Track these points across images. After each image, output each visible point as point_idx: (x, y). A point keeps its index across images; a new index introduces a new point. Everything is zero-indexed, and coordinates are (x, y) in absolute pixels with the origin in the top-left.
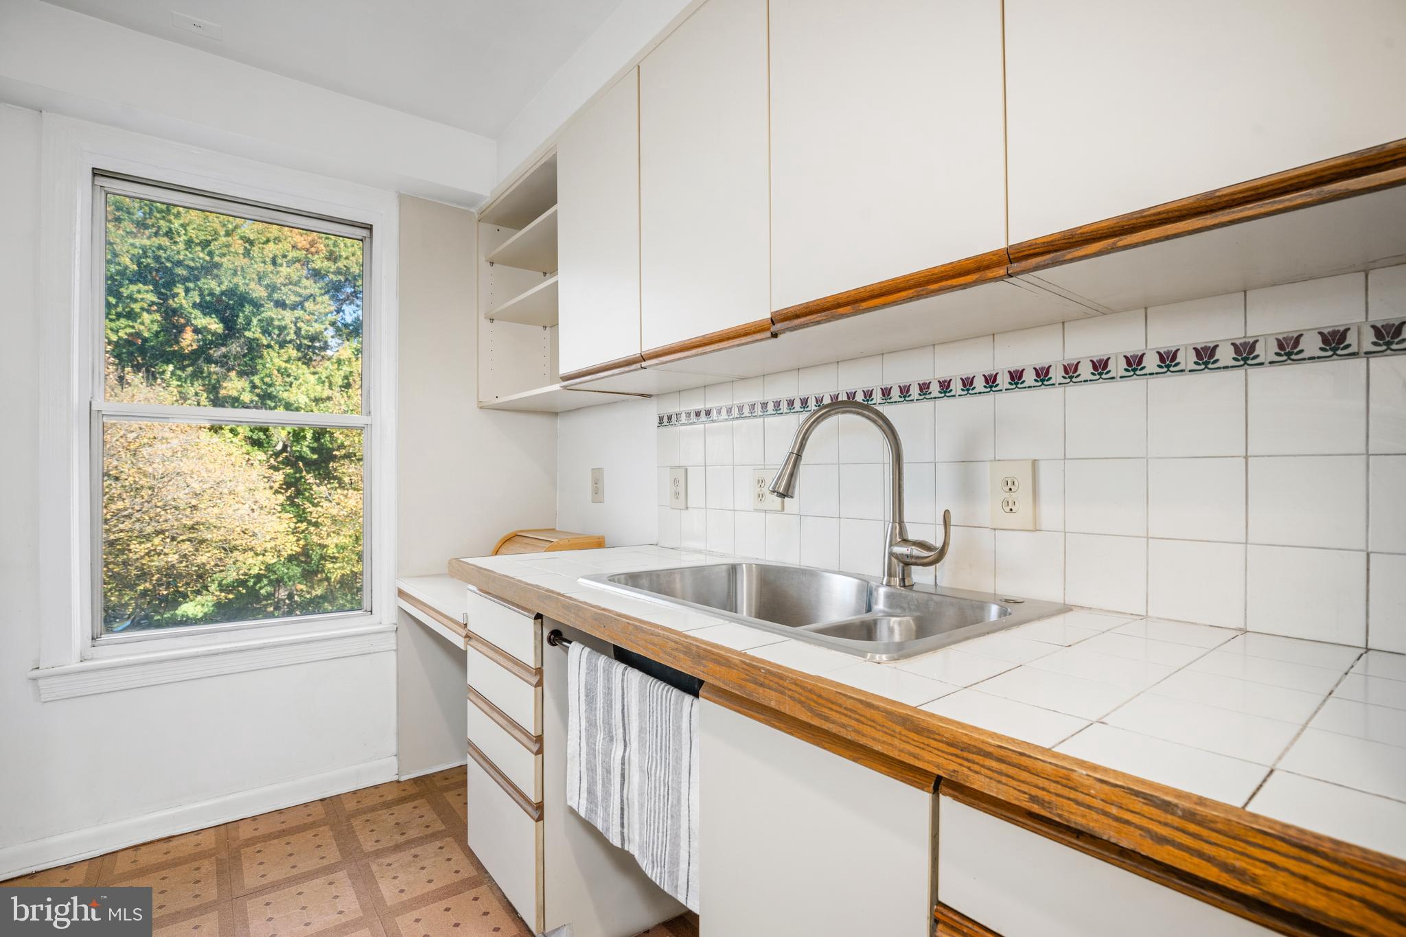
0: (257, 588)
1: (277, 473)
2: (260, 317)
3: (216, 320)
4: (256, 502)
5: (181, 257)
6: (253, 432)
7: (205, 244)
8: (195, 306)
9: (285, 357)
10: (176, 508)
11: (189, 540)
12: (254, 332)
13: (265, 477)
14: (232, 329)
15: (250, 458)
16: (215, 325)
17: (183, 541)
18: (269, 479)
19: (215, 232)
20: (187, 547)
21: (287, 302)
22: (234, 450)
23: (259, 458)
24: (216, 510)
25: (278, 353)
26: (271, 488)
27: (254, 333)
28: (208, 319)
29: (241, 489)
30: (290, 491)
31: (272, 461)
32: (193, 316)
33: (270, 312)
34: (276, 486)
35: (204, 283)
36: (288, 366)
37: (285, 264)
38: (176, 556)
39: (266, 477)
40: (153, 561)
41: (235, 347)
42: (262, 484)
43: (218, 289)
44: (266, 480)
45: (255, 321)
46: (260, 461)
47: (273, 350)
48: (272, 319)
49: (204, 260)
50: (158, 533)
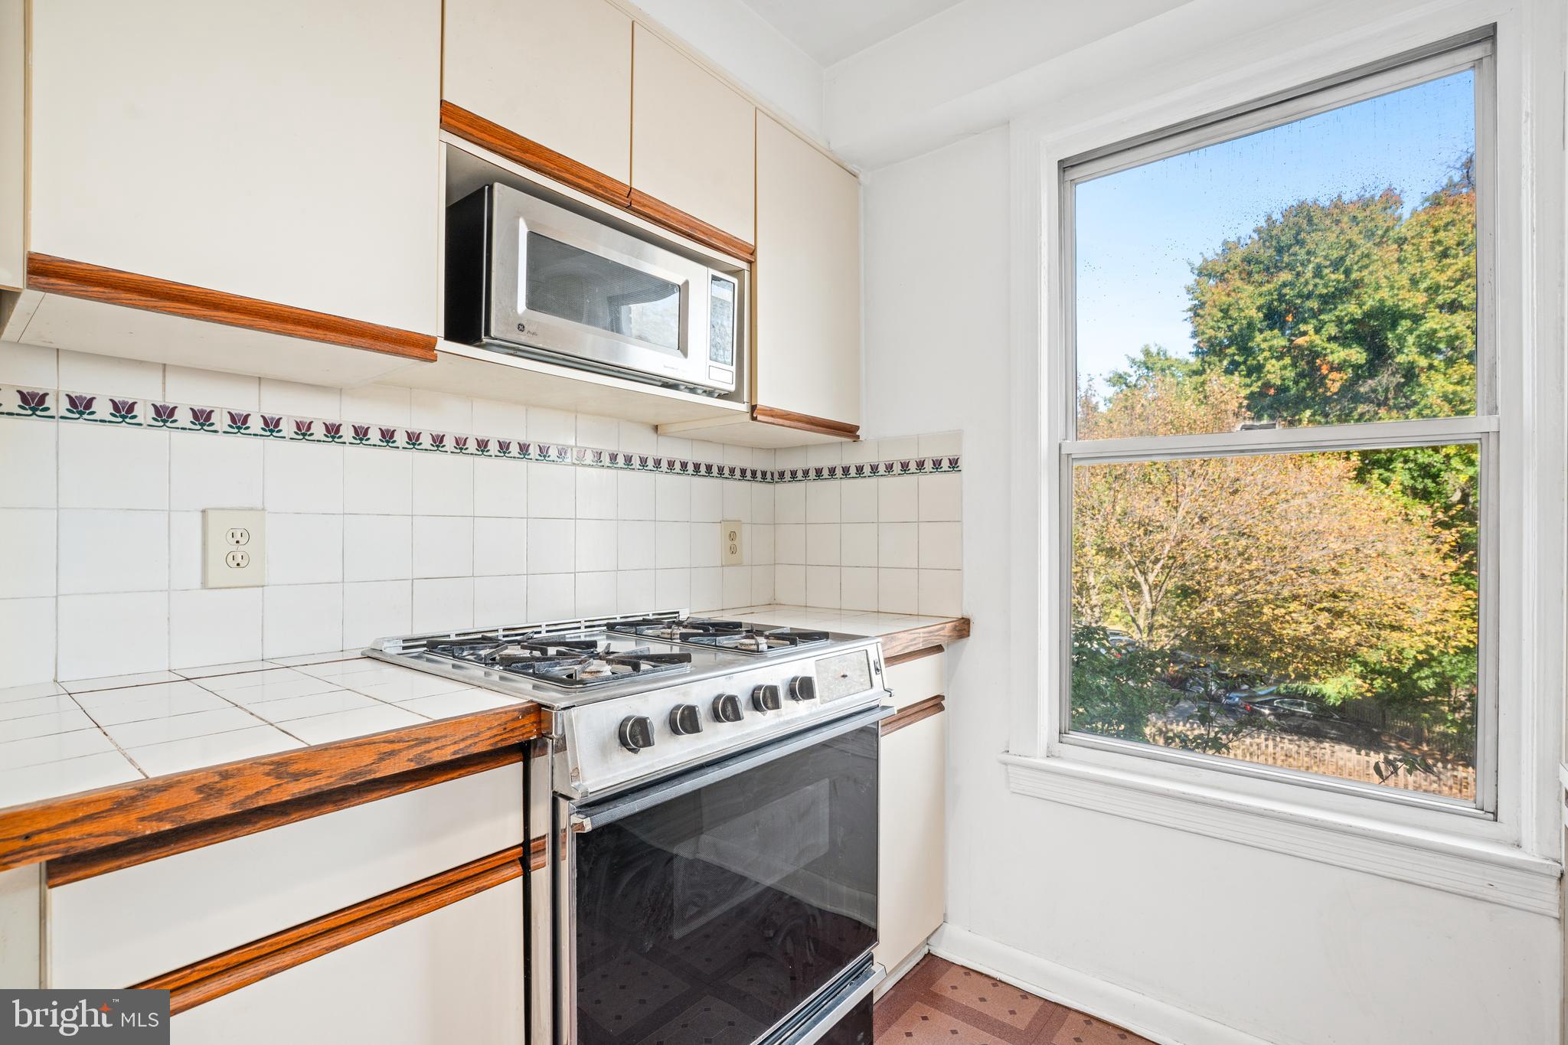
0: (1415, 676)
1: (1447, 532)
2: (1417, 333)
3: (1358, 349)
4: (1415, 570)
5: (1310, 287)
6: (1416, 481)
7: (1336, 264)
8: (1330, 339)
9: (1456, 377)
10: (1314, 572)
11: (1329, 610)
12: (1411, 354)
13: (1429, 537)
14: (1379, 355)
15: (1408, 512)
16: (1357, 355)
17: (1321, 610)
18: (1435, 539)
19: (1350, 243)
20: (1324, 619)
21: (1464, 303)
22: (1386, 503)
23: (1421, 512)
24: (1361, 576)
25: (1445, 374)
26: (1438, 550)
27: (1407, 355)
28: (1347, 351)
29: (1394, 550)
30: (1467, 555)
31: (1440, 515)
32: (1329, 351)
33: (1436, 321)
34: (1446, 548)
35: (1341, 311)
36: (1459, 388)
37: (1461, 254)
38: (1311, 627)
39: (1432, 537)
40: (1284, 629)
41: (1386, 379)
42: (1426, 544)
43: (1359, 312)
44: (1430, 540)
45: (1411, 339)
46: (1422, 517)
47: (1436, 371)
48: (1435, 331)
49: (1338, 282)
50: (1295, 597)
